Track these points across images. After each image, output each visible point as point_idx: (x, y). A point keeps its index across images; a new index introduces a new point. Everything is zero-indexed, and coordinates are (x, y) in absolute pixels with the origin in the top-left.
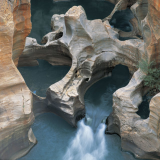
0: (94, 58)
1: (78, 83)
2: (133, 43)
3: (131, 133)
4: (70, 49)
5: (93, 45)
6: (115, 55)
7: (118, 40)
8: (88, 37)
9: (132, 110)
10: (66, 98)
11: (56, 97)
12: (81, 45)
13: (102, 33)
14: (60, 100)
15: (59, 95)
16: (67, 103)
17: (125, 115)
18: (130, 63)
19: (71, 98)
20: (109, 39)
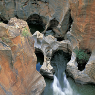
0: (51, 51)
1: (49, 62)
2: (65, 42)
3: (78, 77)
4: (42, 50)
5: (50, 46)
6: (58, 47)
7: (58, 42)
8: (47, 43)
9: (76, 69)
10: (49, 71)
11: (45, 71)
12: (45, 47)
13: (51, 40)
14: (47, 72)
15: (46, 70)
16: (50, 73)
17: (74, 71)
18: (64, 49)
19: (51, 70)
20: (55, 42)
